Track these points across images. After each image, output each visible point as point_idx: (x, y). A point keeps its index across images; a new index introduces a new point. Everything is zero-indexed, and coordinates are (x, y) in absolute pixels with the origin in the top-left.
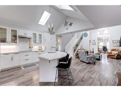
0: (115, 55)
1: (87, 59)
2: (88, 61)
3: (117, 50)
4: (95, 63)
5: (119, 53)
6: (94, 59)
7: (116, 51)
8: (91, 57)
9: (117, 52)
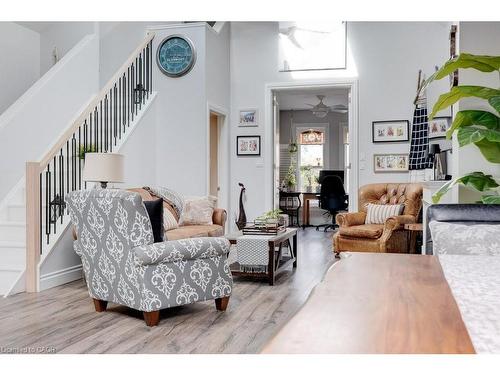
0: (379, 234)
1: (149, 275)
2: (162, 296)
3: (395, 193)
4: (221, 304)
5: (402, 213)
6: (217, 271)
7: (388, 202)
8: (189, 258)
9: (392, 210)
